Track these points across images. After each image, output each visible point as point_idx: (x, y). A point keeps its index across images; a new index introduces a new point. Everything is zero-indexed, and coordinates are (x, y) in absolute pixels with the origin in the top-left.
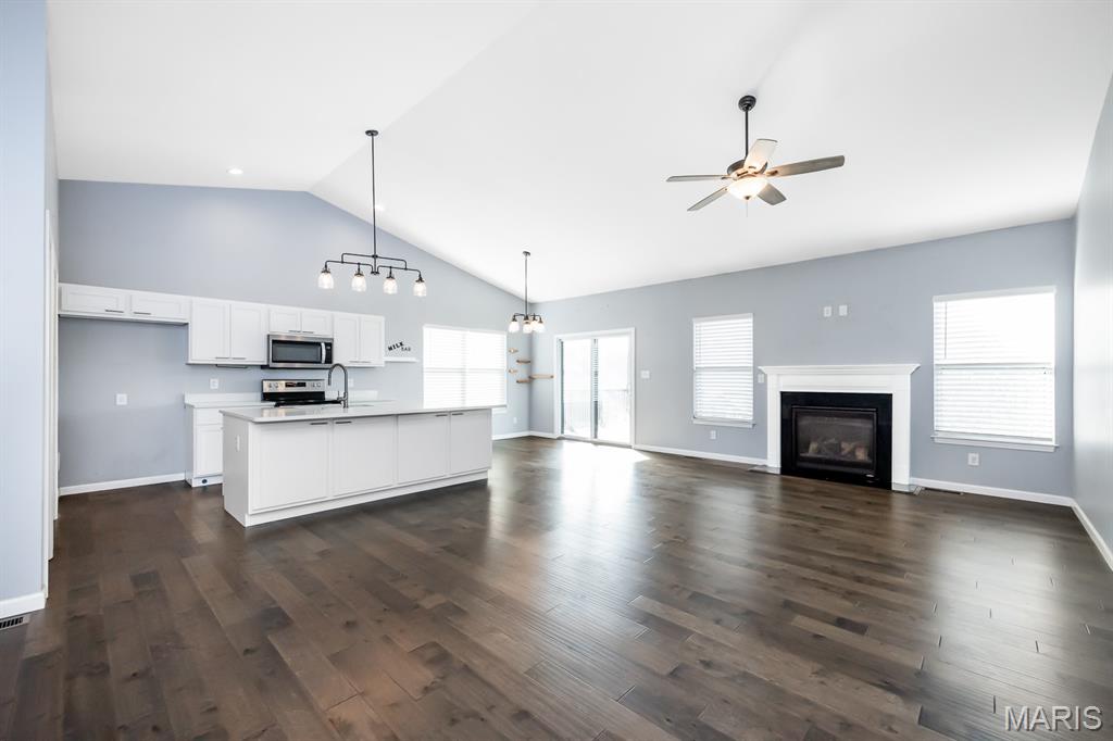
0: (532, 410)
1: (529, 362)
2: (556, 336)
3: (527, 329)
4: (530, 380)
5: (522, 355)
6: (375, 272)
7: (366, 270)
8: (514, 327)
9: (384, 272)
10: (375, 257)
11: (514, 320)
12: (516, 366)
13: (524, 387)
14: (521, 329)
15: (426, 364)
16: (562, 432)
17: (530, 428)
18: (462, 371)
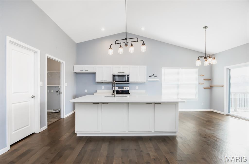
0: (211, 101)
1: (210, 80)
2: (225, 67)
3: (206, 63)
4: (211, 87)
5: (207, 77)
6: (126, 45)
7: (123, 45)
8: (198, 63)
9: (129, 44)
10: (126, 39)
11: (198, 60)
12: (203, 82)
13: (208, 91)
14: (203, 64)
15: (163, 82)
16: (229, 112)
17: (210, 108)
18: (178, 84)
